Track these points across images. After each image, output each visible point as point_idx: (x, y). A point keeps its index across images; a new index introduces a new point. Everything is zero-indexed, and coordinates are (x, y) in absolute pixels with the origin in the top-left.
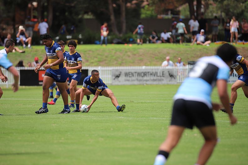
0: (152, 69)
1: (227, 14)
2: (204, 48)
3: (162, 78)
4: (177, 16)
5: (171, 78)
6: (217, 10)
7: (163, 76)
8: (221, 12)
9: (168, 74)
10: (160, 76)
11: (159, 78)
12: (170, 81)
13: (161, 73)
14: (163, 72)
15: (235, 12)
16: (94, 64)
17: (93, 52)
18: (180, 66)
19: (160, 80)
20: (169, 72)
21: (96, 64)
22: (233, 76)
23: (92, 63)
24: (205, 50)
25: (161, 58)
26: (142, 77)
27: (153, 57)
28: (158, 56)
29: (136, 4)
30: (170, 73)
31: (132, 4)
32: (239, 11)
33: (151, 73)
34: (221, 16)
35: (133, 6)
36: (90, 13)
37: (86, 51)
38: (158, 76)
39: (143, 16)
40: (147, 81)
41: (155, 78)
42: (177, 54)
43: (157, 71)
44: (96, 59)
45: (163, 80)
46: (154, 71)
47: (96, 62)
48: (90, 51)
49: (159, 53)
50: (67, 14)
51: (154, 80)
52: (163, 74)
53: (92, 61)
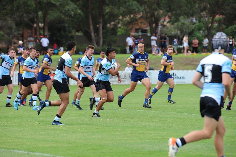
1: (181, 33)
2: (157, 58)
3: (125, 79)
4: (145, 34)
6: (175, 29)
7: (125, 78)
8: (177, 31)
9: (129, 77)
10: (123, 78)
13: (124, 76)
14: (125, 75)
15: (187, 31)
19: (123, 81)
20: (129, 75)
22: (177, 78)
24: (158, 59)
25: (125, 64)
28: (123, 63)
29: (114, 25)
31: (111, 25)
32: (190, 30)
34: (177, 34)
35: (112, 27)
36: (80, 32)
39: (119, 33)
40: (113, 81)
45: (125, 81)
50: (62, 32)
52: (125, 77)
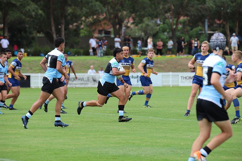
0: (80, 76)
1: (145, 35)
3: (88, 82)
4: (109, 35)
5: (95, 82)
6: (139, 31)
7: (88, 81)
8: (142, 32)
9: (92, 80)
10: (86, 81)
11: (85, 82)
12: (93, 84)
14: (88, 78)
15: (151, 32)
16: (36, 72)
17: (36, 62)
18: (101, 73)
19: (86, 84)
20: (92, 77)
21: (38, 71)
23: (35, 70)
25: (88, 67)
26: (72, 81)
27: (83, 67)
28: (86, 65)
29: (76, 26)
30: (94, 78)
31: (73, 26)
32: (155, 32)
33: (79, 78)
34: (141, 35)
35: (74, 28)
36: (41, 33)
37: (30, 62)
38: (84, 81)
39: (82, 35)
40: (76, 84)
41: (82, 82)
42: (101, 64)
43: (83, 77)
44: (38, 68)
45: (88, 84)
46: (81, 77)
47: (38, 70)
48: (33, 61)
49: (87, 63)
50: (23, 33)
51: (81, 84)
52: (88, 79)
53: (35, 69)
